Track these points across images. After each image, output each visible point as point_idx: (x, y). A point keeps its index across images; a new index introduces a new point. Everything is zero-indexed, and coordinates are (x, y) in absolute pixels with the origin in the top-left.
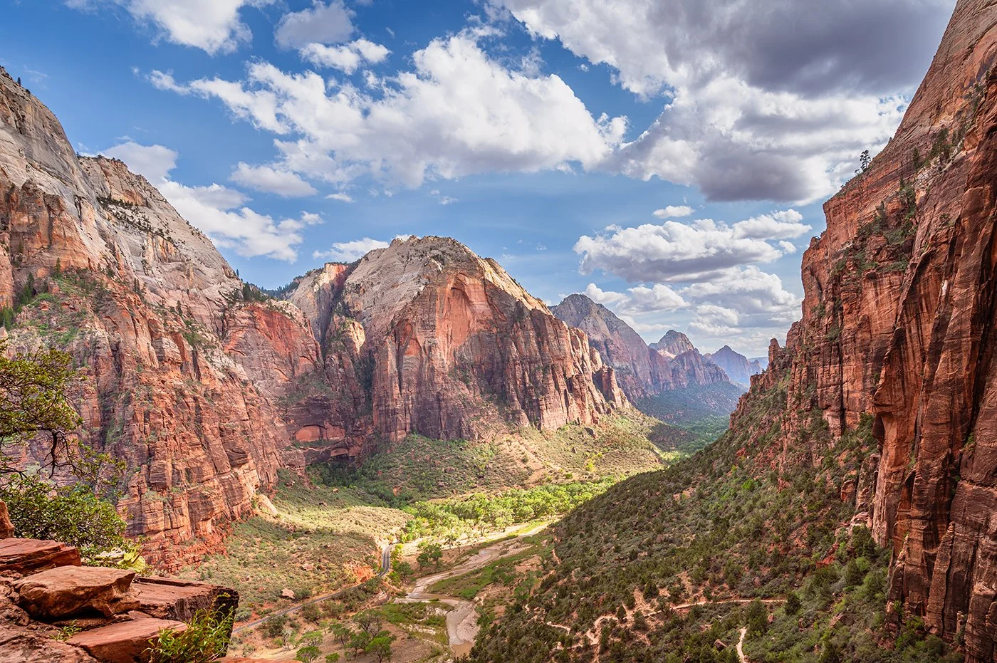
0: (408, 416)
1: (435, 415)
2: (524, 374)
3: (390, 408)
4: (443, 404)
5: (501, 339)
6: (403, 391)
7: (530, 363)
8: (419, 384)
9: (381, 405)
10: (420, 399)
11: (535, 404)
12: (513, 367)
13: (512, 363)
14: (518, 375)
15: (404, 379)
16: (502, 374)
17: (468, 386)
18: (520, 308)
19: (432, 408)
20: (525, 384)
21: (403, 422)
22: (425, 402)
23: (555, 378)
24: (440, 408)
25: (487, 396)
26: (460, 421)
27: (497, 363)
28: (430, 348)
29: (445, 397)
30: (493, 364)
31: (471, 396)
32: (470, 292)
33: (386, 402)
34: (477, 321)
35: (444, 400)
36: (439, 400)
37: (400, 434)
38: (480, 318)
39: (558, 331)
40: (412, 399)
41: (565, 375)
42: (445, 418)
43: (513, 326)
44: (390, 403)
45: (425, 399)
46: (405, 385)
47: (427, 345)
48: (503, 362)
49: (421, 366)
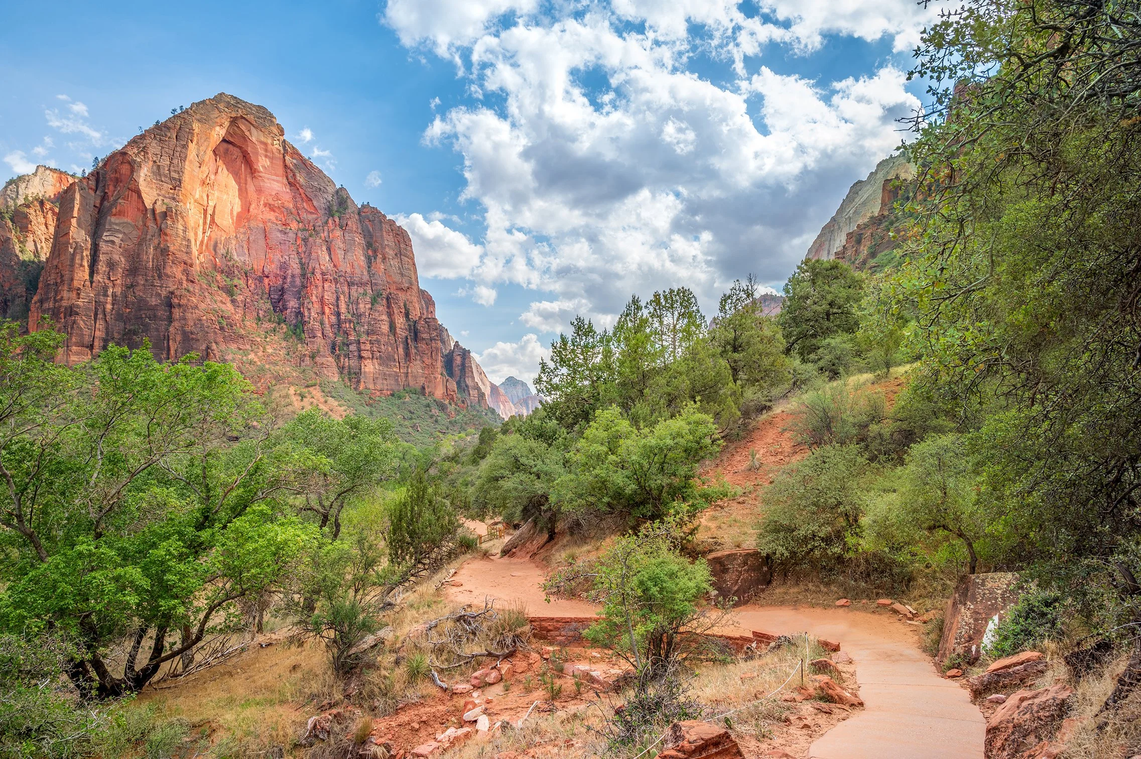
0: (100, 324)
1: (157, 330)
2: (338, 299)
3: (65, 303)
4: (177, 313)
5: (305, 240)
6: (97, 278)
7: (350, 284)
8: (133, 270)
9: (47, 299)
10: (131, 298)
11: (353, 348)
12: (320, 284)
13: (319, 276)
14: (329, 297)
15: (102, 257)
16: (301, 293)
17: (233, 301)
18: (342, 200)
19: (154, 317)
20: (338, 314)
21: (86, 332)
22: (141, 305)
23: (390, 315)
24: (170, 320)
25: (267, 325)
26: (208, 348)
27: (293, 276)
28: (165, 215)
29: (183, 302)
30: (285, 278)
31: (238, 317)
32: (257, 153)
33: (57, 292)
34: (265, 205)
35: (180, 305)
36: (170, 306)
37: (77, 354)
38: (271, 201)
39: (402, 246)
40: (114, 295)
41: (407, 315)
42: (179, 338)
43: (327, 223)
44: (65, 294)
45: (141, 300)
46: (102, 267)
47: (160, 208)
48: (303, 275)
49: (141, 242)
